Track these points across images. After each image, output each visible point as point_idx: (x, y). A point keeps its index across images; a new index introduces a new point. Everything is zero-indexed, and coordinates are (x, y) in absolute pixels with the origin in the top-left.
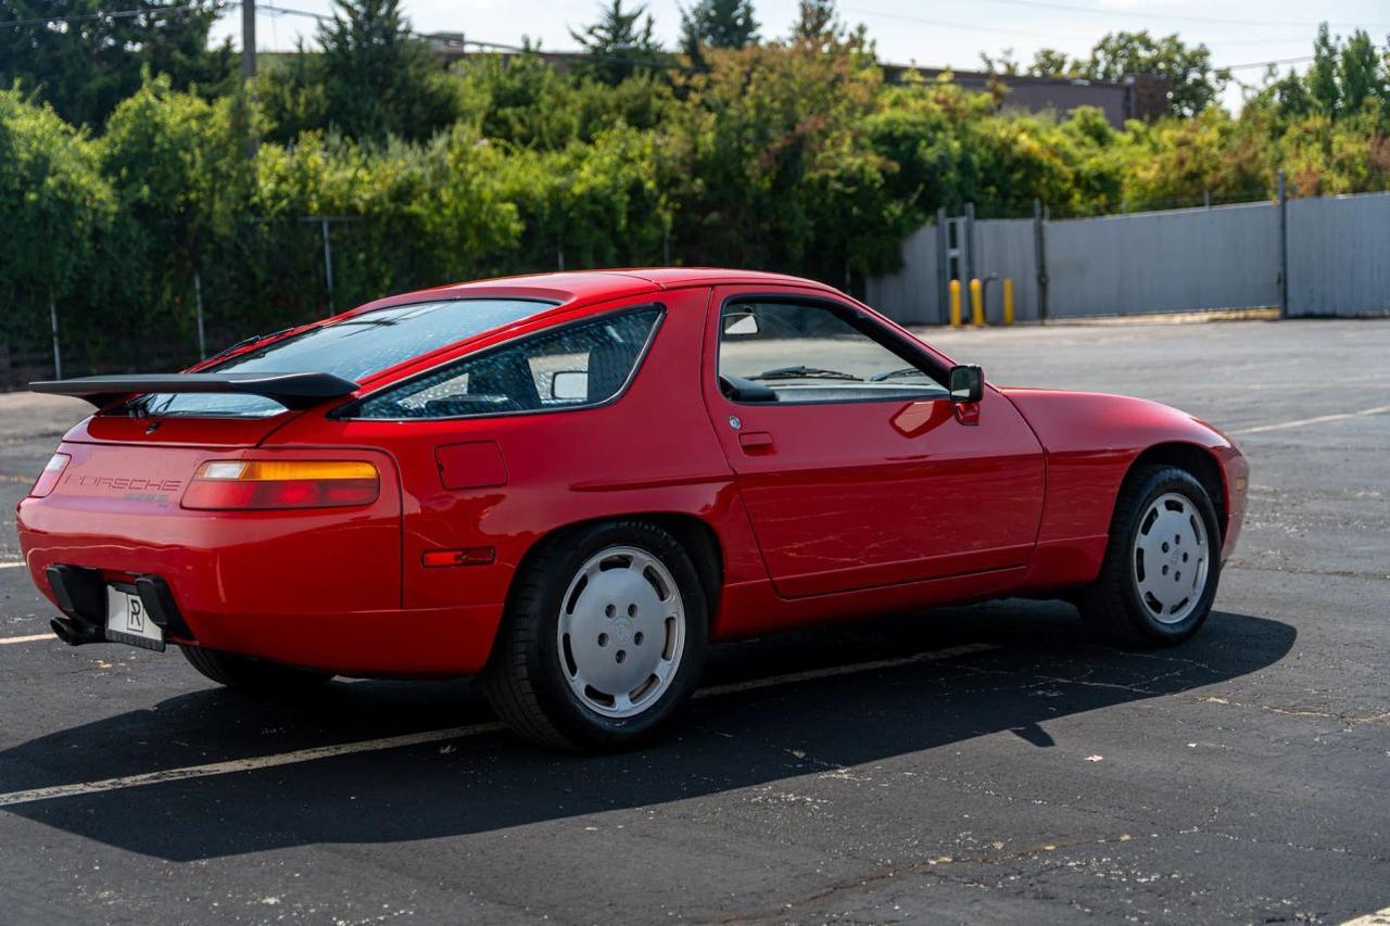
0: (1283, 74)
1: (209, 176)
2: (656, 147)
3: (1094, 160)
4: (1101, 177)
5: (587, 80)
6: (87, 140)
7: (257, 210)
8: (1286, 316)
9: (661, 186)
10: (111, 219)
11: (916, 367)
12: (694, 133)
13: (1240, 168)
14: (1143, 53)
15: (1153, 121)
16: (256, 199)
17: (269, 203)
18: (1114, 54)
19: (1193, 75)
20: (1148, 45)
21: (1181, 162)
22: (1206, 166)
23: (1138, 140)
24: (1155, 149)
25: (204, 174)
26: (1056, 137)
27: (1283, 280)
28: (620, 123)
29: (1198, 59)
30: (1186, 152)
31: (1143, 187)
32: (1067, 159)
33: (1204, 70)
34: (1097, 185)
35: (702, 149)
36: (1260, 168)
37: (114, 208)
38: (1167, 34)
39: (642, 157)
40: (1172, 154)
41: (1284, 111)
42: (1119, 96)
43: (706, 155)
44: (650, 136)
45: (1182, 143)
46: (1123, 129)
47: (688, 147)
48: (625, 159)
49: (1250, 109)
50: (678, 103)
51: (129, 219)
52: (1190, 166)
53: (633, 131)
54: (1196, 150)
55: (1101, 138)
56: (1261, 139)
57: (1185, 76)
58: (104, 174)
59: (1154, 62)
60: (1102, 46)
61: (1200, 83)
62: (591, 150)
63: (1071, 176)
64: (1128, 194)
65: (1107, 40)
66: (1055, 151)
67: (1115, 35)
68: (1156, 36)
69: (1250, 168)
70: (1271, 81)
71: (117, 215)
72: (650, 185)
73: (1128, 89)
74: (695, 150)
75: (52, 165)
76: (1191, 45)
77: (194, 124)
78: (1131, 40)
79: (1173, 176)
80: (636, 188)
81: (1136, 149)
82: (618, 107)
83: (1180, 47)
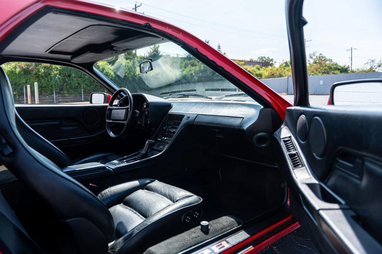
0: (285, 61)
1: (129, 71)
2: (195, 69)
3: (258, 72)
4: (260, 74)
5: (186, 60)
6: (111, 66)
7: (136, 76)
8: (288, 94)
9: (195, 74)
10: (114, 78)
11: (246, 93)
12: (200, 67)
13: (279, 74)
14: (264, 59)
15: (267, 67)
16: (135, 75)
17: (138, 75)
18: (260, 59)
19: (271, 62)
20: (265, 58)
21: (271, 73)
22: (275, 73)
23: (264, 70)
24: (267, 71)
25: (128, 71)
26: (253, 69)
27: (287, 89)
28: (190, 65)
29: (272, 60)
30: (272, 71)
31: (265, 76)
32: (255, 72)
33: (273, 61)
34: (259, 75)
35: (201, 69)
36: (282, 73)
37: (114, 76)
38: (268, 56)
39: (193, 70)
40: (270, 71)
41: (285, 66)
42: (261, 64)
43: (202, 70)
44: (194, 67)
45: (271, 70)
46: (262, 68)
47: (199, 69)
48: (190, 70)
49: (280, 66)
50: (198, 63)
51: (116, 77)
52: (272, 73)
53: (191, 67)
54: (273, 71)
55: (259, 69)
56: (283, 69)
57: (270, 62)
58: (113, 71)
59: (266, 60)
60: (259, 58)
61: (272, 63)
62: (185, 69)
63: (255, 74)
64: (263, 77)
65: (259, 57)
66: (253, 70)
67: (260, 57)
68: (266, 57)
69: (281, 74)
70: (283, 62)
71: (114, 77)
72: (194, 74)
73: (263, 63)
74: (200, 69)
75: (105, 69)
76: (271, 58)
77: (127, 64)
78: (263, 57)
79: (270, 74)
80: (191, 74)
81: (264, 71)
82: (190, 64)
83: (269, 58)
